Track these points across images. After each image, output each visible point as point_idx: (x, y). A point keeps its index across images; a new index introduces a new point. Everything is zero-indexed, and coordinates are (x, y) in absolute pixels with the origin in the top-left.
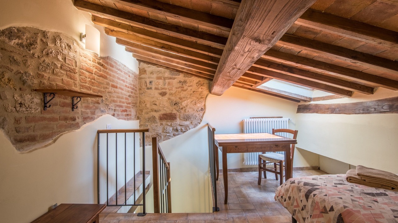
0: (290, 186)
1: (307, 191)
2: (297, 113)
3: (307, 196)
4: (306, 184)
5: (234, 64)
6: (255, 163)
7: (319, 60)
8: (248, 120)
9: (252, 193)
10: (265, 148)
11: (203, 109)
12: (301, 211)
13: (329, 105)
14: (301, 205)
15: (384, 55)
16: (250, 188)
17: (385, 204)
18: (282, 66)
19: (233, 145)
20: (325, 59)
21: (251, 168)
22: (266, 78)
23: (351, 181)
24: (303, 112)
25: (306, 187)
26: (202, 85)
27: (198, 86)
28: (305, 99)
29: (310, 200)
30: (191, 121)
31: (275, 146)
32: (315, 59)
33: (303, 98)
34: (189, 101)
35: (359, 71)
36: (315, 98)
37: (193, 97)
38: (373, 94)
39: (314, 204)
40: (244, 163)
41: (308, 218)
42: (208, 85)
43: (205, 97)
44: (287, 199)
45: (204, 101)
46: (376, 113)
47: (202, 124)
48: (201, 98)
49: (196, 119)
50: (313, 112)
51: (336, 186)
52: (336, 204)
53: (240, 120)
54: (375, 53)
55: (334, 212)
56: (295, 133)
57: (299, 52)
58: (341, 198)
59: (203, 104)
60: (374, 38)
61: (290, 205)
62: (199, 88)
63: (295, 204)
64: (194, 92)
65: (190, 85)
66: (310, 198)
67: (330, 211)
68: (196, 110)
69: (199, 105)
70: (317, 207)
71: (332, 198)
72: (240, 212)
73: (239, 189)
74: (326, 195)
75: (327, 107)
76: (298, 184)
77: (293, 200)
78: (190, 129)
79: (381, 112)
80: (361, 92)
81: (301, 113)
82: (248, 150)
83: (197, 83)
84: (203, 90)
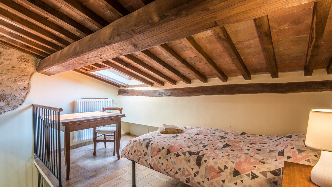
0: (134, 144)
1: (146, 143)
2: (118, 95)
3: (147, 146)
4: (144, 140)
5: (100, 54)
6: (91, 137)
7: (146, 62)
8: (80, 100)
9: (88, 163)
10: (103, 122)
11: (27, 89)
12: (144, 157)
13: (140, 90)
14: (143, 153)
15: (175, 67)
16: (85, 160)
17: (180, 139)
18: (121, 61)
19: (76, 124)
20: (149, 63)
21: (81, 144)
22: (105, 66)
23: (163, 133)
24: (122, 95)
25: (145, 141)
26: (25, 61)
27: (19, 61)
28: (125, 86)
29: (150, 148)
30: (7, 103)
31: (111, 120)
32: (144, 61)
33: (124, 85)
34: (4, 77)
35: (162, 73)
36: (131, 85)
37: (12, 73)
38: (164, 86)
39: (152, 149)
40: (74, 140)
41: (149, 159)
42: (34, 62)
43: (30, 76)
44: (133, 153)
45: (28, 79)
46: (165, 96)
47: (24, 105)
48: (24, 75)
49: (16, 99)
50: (130, 95)
51: (159, 137)
52: (165, 145)
53: (71, 100)
54: (172, 65)
55: (165, 149)
56: (121, 110)
57: (137, 55)
58: (165, 141)
59: (27, 82)
60: (177, 59)
61: (136, 155)
62: (21, 64)
63: (139, 154)
64: (13, 67)
65: (8, 58)
66: (150, 146)
67: (162, 149)
68: (16, 89)
69: (20, 83)
70: (154, 150)
71: (161, 143)
72: (84, 181)
73: (75, 164)
74: (158, 142)
75: (139, 92)
76: (139, 141)
77: (137, 152)
78: (5, 112)
79: (167, 96)
80: (159, 84)
81: (121, 95)
82: (90, 126)
83: (18, 58)
84: (27, 67)
